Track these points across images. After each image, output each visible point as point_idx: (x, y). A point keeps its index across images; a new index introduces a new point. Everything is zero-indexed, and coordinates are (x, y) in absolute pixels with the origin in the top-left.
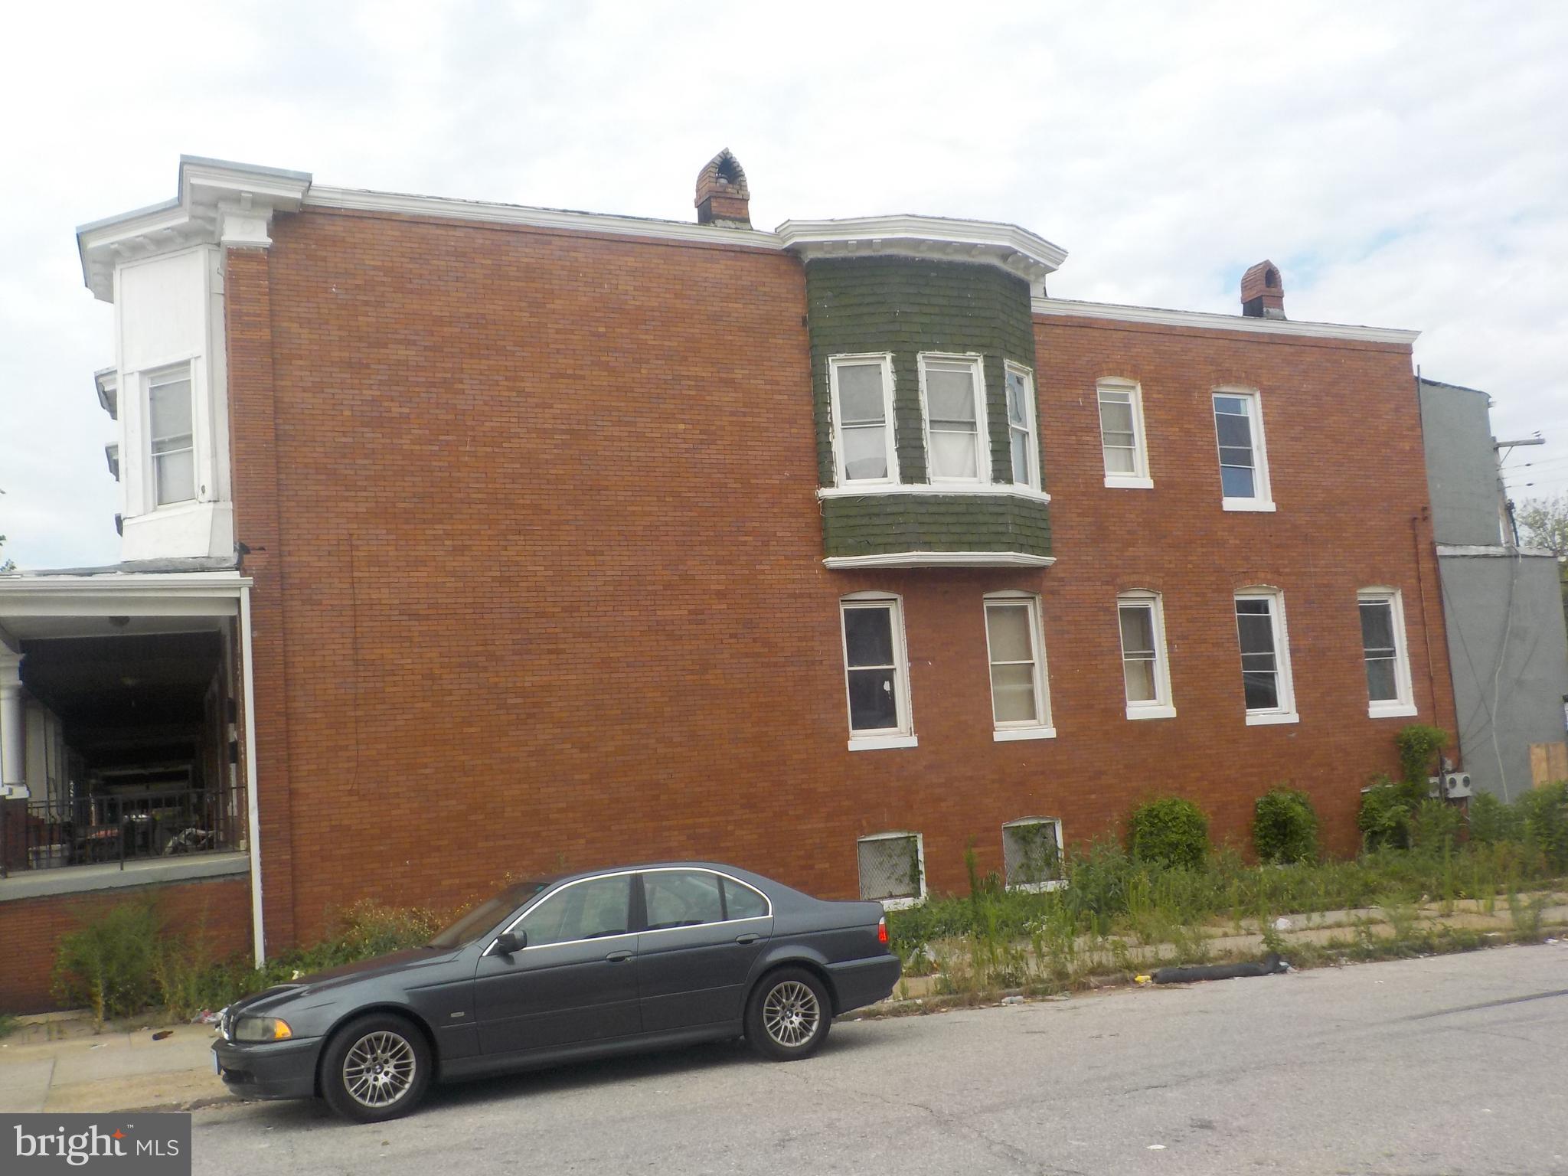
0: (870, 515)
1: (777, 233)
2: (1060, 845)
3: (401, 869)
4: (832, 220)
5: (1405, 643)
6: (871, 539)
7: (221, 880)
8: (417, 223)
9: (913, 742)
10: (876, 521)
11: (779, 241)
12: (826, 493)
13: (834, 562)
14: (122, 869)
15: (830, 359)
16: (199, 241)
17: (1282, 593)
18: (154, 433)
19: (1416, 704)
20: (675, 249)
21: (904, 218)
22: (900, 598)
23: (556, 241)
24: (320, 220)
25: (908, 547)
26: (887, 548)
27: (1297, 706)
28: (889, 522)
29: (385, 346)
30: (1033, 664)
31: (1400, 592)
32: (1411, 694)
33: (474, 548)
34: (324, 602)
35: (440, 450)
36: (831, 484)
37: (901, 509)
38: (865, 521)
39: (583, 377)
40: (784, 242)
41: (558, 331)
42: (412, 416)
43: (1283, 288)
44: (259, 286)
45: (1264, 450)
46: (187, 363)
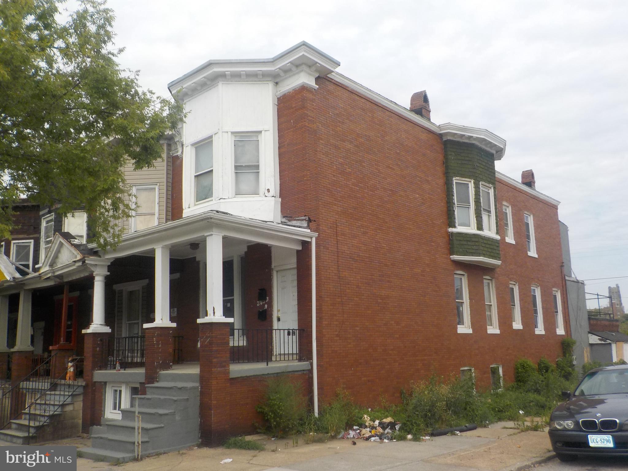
0: (467, 241)
1: (439, 127)
2: (501, 375)
3: (351, 372)
4: (464, 126)
5: (561, 309)
6: (468, 250)
7: (300, 373)
8: (352, 93)
9: (470, 331)
10: (469, 243)
11: (439, 130)
12: (451, 230)
13: (456, 257)
14: (267, 365)
15: (454, 178)
16: (270, 79)
17: (539, 287)
18: (236, 161)
19: (565, 331)
20: (415, 125)
21: (485, 131)
22: (466, 275)
23: (387, 113)
24: (327, 83)
25: (479, 255)
26: (472, 254)
27: (544, 328)
28: (473, 244)
29: (344, 141)
30: (491, 305)
31: (559, 291)
32: (563, 327)
33: (369, 233)
34: (330, 249)
35: (359, 190)
36: (455, 227)
37: (477, 240)
38: (465, 243)
39: (394, 169)
40: (441, 131)
41: (388, 149)
42: (352, 173)
43: (535, 180)
44: (313, 105)
45: (534, 236)
46: (260, 132)
